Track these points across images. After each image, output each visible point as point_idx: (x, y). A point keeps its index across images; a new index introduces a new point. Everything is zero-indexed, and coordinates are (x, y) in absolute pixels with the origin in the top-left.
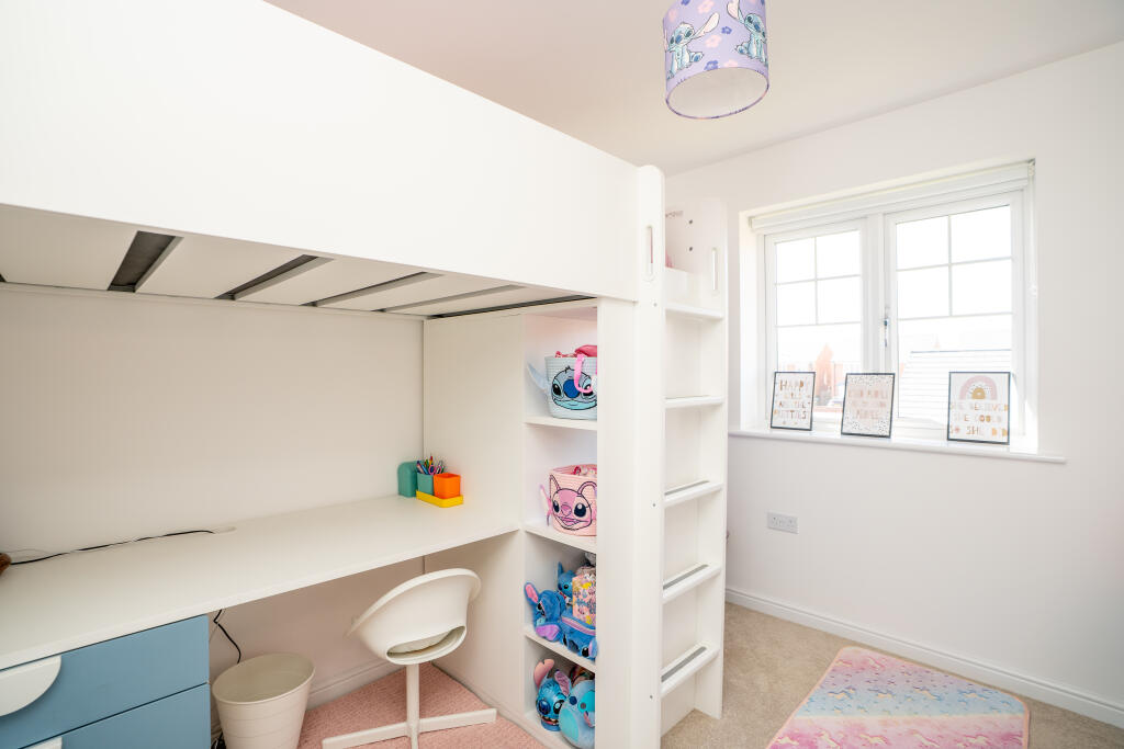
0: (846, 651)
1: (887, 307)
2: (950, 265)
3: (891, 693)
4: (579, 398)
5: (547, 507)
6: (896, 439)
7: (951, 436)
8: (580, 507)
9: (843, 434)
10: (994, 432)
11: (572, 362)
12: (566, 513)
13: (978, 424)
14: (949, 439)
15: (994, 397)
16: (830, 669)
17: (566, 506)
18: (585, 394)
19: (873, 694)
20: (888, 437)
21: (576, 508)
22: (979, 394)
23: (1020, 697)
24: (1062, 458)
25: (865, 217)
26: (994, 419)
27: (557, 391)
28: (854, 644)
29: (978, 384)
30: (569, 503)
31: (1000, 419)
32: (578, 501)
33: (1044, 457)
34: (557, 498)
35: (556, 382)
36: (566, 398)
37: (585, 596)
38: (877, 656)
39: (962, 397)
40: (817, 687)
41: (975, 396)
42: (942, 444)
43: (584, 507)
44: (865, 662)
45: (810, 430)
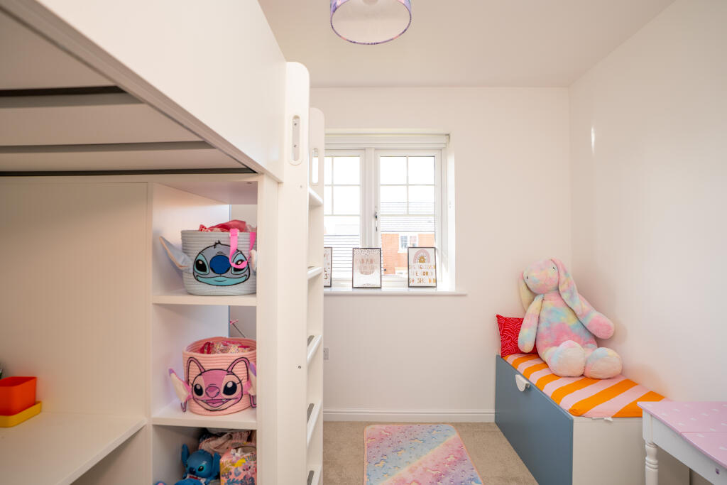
0: (368, 429)
1: (376, 207)
2: (408, 185)
3: (402, 448)
4: (228, 274)
5: (184, 393)
6: (385, 289)
7: (411, 285)
8: (230, 385)
9: (353, 288)
10: (430, 281)
11: (223, 236)
12: (212, 394)
13: (422, 277)
14: (409, 287)
15: (429, 262)
16: (366, 447)
17: (212, 387)
18: (236, 270)
19: (395, 454)
20: (380, 288)
21: (226, 387)
22: (422, 260)
23: (452, 424)
24: (464, 293)
25: (365, 149)
26: (429, 273)
27: (200, 266)
28: (370, 423)
29: (422, 254)
30: (217, 384)
31: (432, 273)
32: (228, 380)
33: (458, 293)
34: (201, 382)
35: (200, 257)
36: (212, 274)
37: (237, 474)
38: (384, 427)
39: (414, 262)
40: (366, 464)
41: (420, 262)
42: (405, 290)
43: (234, 385)
44: (381, 434)
45: (330, 286)
